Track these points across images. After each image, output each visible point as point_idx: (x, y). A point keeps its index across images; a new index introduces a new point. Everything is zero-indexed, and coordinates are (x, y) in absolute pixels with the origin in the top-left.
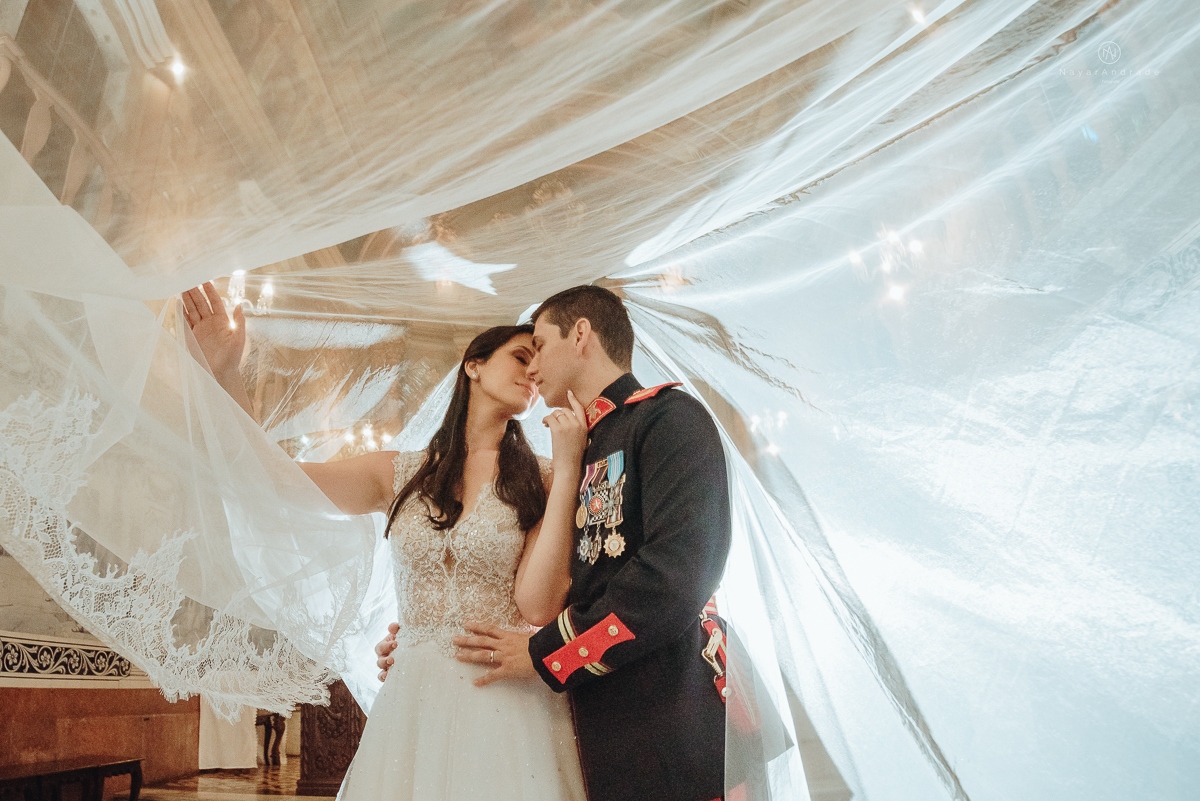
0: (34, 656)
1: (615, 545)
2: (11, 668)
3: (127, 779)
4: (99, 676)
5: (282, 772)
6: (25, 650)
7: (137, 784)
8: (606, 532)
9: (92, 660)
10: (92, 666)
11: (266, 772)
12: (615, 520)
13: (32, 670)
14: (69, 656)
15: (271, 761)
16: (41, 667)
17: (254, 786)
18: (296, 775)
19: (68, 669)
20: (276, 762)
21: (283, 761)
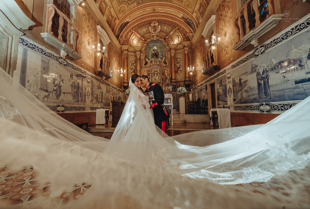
0: (71, 108)
1: (154, 99)
2: (68, 110)
3: (86, 126)
4: (81, 111)
5: (109, 124)
6: (70, 107)
7: (87, 127)
8: (152, 98)
9: (80, 108)
10: (80, 109)
11: (106, 124)
12: (153, 97)
13: (71, 110)
14: (76, 108)
15: (107, 123)
16: (72, 110)
17: (105, 126)
18: (111, 125)
19: (76, 110)
20: (108, 123)
21: (109, 123)
